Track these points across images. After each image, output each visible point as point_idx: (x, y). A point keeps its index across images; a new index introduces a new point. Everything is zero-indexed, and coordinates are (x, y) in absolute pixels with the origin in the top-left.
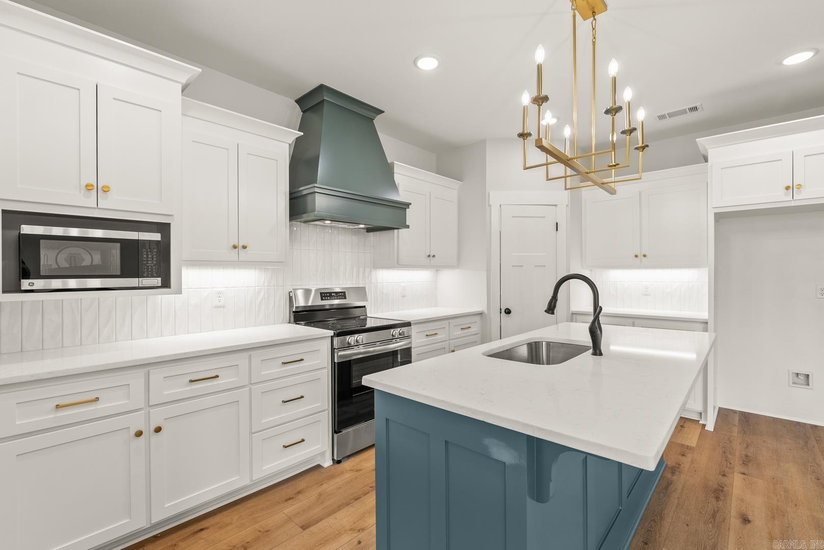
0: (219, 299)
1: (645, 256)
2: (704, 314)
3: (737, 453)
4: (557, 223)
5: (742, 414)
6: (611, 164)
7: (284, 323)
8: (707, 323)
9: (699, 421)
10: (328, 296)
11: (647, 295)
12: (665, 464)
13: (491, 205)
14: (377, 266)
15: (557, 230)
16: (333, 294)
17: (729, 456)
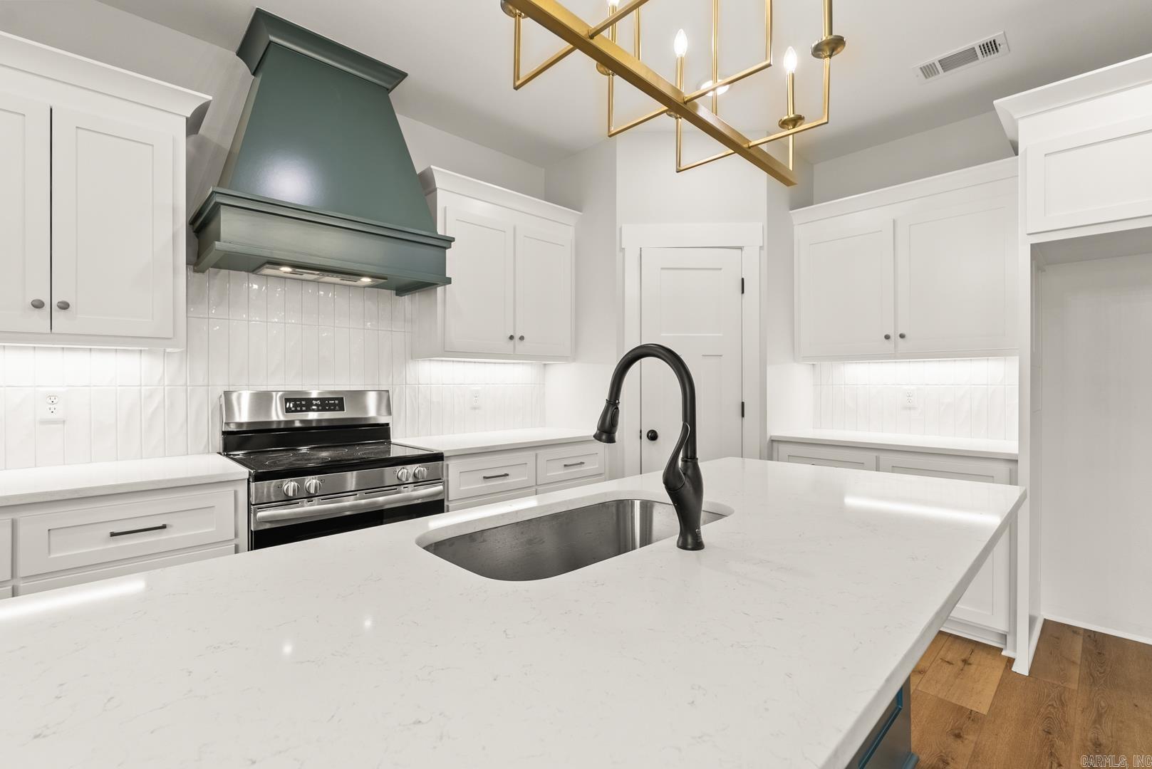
0: (52, 407)
1: (902, 336)
2: (1009, 444)
3: (1077, 737)
4: (743, 279)
5: (1089, 636)
6: (786, 117)
7: (209, 452)
8: (1016, 461)
9: (1001, 650)
10: (304, 406)
11: (910, 408)
12: (914, 759)
13: (624, 249)
14: (417, 353)
15: (743, 292)
16: (314, 402)
17: (1058, 743)
